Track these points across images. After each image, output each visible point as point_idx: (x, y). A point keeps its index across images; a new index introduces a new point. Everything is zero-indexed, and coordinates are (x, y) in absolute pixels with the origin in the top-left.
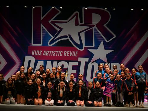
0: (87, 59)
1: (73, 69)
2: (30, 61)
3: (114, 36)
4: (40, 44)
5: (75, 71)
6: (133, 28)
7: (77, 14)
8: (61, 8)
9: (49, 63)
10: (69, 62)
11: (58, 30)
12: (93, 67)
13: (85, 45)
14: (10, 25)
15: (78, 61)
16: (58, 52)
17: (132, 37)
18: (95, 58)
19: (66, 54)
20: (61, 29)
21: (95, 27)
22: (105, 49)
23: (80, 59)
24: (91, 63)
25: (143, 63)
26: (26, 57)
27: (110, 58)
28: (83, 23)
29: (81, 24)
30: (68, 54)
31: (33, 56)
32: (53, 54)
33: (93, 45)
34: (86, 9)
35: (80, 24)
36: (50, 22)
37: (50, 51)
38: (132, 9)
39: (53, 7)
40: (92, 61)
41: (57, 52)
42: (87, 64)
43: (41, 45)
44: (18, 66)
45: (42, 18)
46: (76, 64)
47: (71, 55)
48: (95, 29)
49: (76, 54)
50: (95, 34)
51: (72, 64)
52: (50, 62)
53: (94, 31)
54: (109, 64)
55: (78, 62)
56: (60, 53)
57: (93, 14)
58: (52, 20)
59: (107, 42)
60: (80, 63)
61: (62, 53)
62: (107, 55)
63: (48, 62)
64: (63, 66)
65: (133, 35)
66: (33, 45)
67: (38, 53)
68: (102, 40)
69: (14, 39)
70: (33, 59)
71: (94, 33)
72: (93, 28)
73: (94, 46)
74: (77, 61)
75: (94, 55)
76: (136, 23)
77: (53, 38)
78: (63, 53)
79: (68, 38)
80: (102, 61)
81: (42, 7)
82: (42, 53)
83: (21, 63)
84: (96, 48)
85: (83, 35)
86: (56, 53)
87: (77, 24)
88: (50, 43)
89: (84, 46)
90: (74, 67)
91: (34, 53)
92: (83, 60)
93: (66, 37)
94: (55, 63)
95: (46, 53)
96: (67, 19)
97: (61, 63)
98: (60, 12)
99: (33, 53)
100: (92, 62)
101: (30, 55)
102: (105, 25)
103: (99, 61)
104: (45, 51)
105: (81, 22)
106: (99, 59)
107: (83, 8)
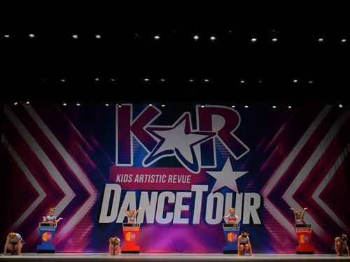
0: (205, 188)
1: (183, 204)
2: (113, 192)
3: (247, 150)
4: (130, 163)
5: (186, 208)
6: (276, 136)
7: (187, 115)
8: (163, 106)
9: (144, 195)
10: (177, 193)
11: (158, 141)
12: (215, 200)
13: (202, 165)
14: (80, 134)
15: (192, 190)
16: (159, 177)
17: (276, 149)
18: (217, 186)
19: (172, 179)
20: (163, 140)
21: (217, 136)
22: (234, 170)
23: (194, 188)
24: (212, 193)
25: (296, 192)
26: (107, 185)
27: (243, 185)
28: (198, 130)
29: (195, 131)
30: (175, 179)
31: (118, 183)
32: (151, 179)
33: (213, 165)
34: (203, 107)
35: (192, 131)
36: (144, 128)
37: (146, 176)
38: (274, 107)
39: (150, 105)
40: (213, 190)
41: (157, 176)
42: (205, 195)
43: (132, 165)
44: (93, 200)
45: (132, 123)
46: (189, 195)
47: (179, 182)
48: (216, 139)
49: (188, 179)
50: (216, 147)
51: (181, 195)
52: (147, 193)
53: (216, 142)
54: (242, 194)
55: (191, 193)
56: (161, 178)
57: (213, 115)
58: (148, 125)
59: (237, 159)
60: (194, 194)
61: (164, 178)
62: (237, 180)
63: (142, 193)
64: (167, 199)
65: (277, 147)
66: (117, 165)
67: (127, 178)
68: (228, 156)
69: (86, 155)
70: (118, 189)
71: (216, 145)
72: (214, 137)
73: (215, 166)
74: (190, 191)
75: (216, 180)
76: (281, 129)
77: (150, 153)
78: (167, 179)
79: (175, 154)
80: (230, 191)
81: (131, 105)
82: (133, 178)
83: (98, 195)
84: (219, 169)
85: (197, 149)
86: (155, 178)
87: (187, 131)
88: (146, 163)
89: (200, 167)
90: (185, 201)
91: (120, 178)
92: (200, 189)
93: (171, 152)
94: (154, 194)
95: (139, 179)
96: (172, 125)
97: (164, 195)
98: (160, 113)
99: (118, 178)
100: (214, 193)
101: (113, 182)
102: (232, 133)
103: (224, 190)
104: (137, 176)
105: (195, 127)
106: (225, 187)
107: (197, 107)
